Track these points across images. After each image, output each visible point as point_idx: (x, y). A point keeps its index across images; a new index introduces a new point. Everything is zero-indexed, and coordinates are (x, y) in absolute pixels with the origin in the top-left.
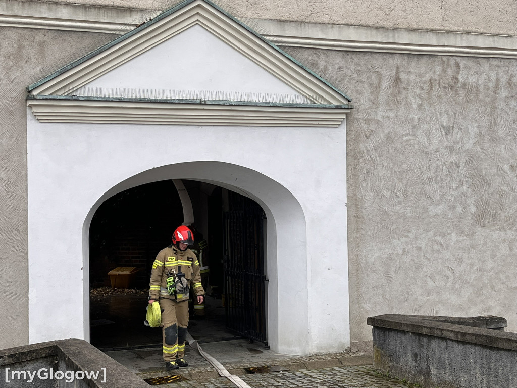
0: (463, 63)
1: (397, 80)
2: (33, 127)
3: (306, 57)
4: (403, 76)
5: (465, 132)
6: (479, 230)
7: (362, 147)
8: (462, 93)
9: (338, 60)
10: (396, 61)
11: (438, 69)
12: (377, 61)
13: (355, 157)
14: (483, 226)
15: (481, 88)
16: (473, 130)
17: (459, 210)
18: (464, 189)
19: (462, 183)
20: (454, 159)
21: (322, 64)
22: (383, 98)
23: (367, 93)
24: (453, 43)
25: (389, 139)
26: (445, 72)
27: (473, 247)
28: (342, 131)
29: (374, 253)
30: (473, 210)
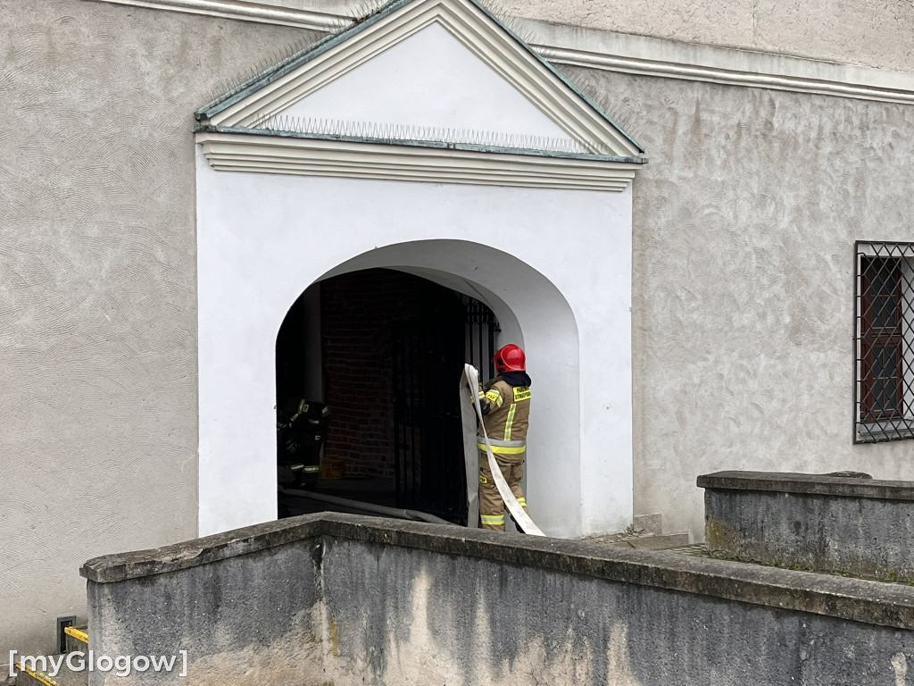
0: (779, 100)
1: (697, 122)
2: (205, 176)
3: (581, 80)
4: (705, 116)
5: (780, 205)
6: (794, 351)
7: (651, 222)
8: (776, 145)
9: (622, 88)
10: (696, 93)
11: (748, 107)
12: (672, 93)
13: (641, 236)
14: (798, 344)
15: (801, 140)
16: (789, 200)
17: (770, 319)
18: (777, 288)
19: (774, 281)
20: (765, 243)
21: (602, 92)
22: (679, 150)
23: (659, 141)
24: (769, 69)
25: (686, 212)
26: (757, 112)
27: (786, 375)
28: (627, 197)
29: (665, 384)
30: (787, 320)
